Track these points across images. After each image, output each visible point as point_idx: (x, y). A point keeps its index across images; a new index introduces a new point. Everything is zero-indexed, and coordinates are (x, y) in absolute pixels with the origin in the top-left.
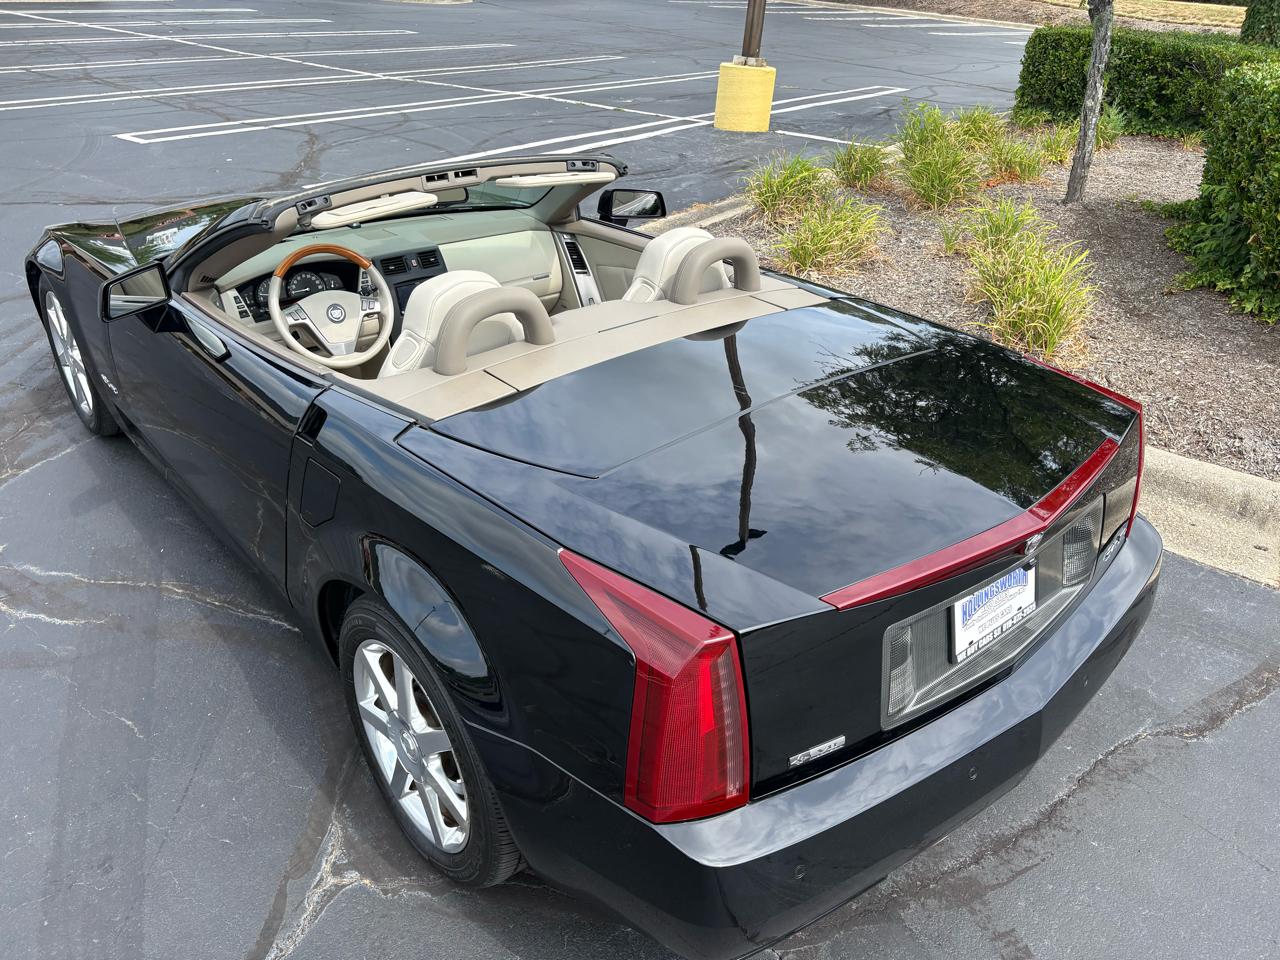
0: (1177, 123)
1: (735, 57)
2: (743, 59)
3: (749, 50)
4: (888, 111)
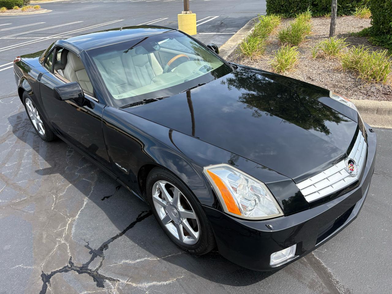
0: (320, 12)
1: (182, 12)
2: (185, 12)
3: (186, 9)
4: (222, 23)
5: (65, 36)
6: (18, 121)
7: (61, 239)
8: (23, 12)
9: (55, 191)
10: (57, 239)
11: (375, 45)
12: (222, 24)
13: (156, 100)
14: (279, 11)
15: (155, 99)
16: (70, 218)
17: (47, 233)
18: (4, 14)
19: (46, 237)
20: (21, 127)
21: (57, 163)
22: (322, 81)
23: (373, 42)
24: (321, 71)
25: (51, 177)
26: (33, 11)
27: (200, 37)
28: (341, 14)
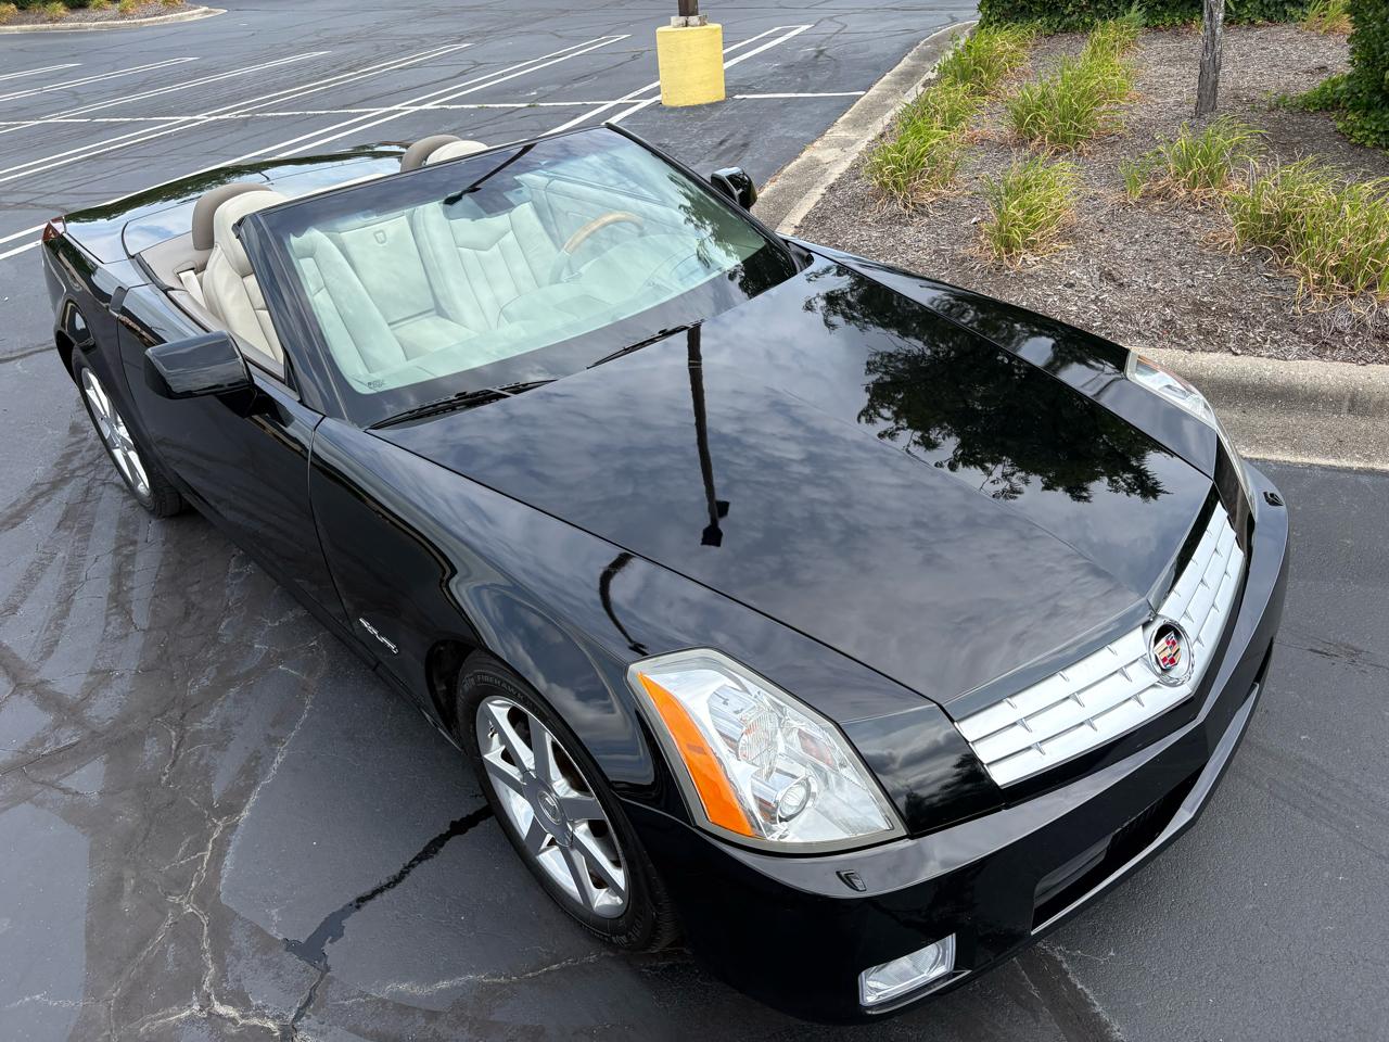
0: (1174, 9)
1: (673, 18)
2: (683, 19)
3: (686, 10)
4: (821, 52)
5: (261, 111)
6: (73, 444)
7: (182, 898)
8: (123, 18)
9: (176, 713)
10: (171, 899)
11: (1362, 145)
12: (821, 58)
13: (498, 397)
14: (1023, 8)
15: (497, 390)
16: (219, 818)
17: (138, 874)
18: (57, 25)
19: (134, 891)
20: (83, 467)
21: (193, 605)
22: (1155, 290)
23: (1355, 134)
24: (1156, 247)
25: (168, 659)
26: (160, 15)
27: (735, 112)
28: (1249, 18)
